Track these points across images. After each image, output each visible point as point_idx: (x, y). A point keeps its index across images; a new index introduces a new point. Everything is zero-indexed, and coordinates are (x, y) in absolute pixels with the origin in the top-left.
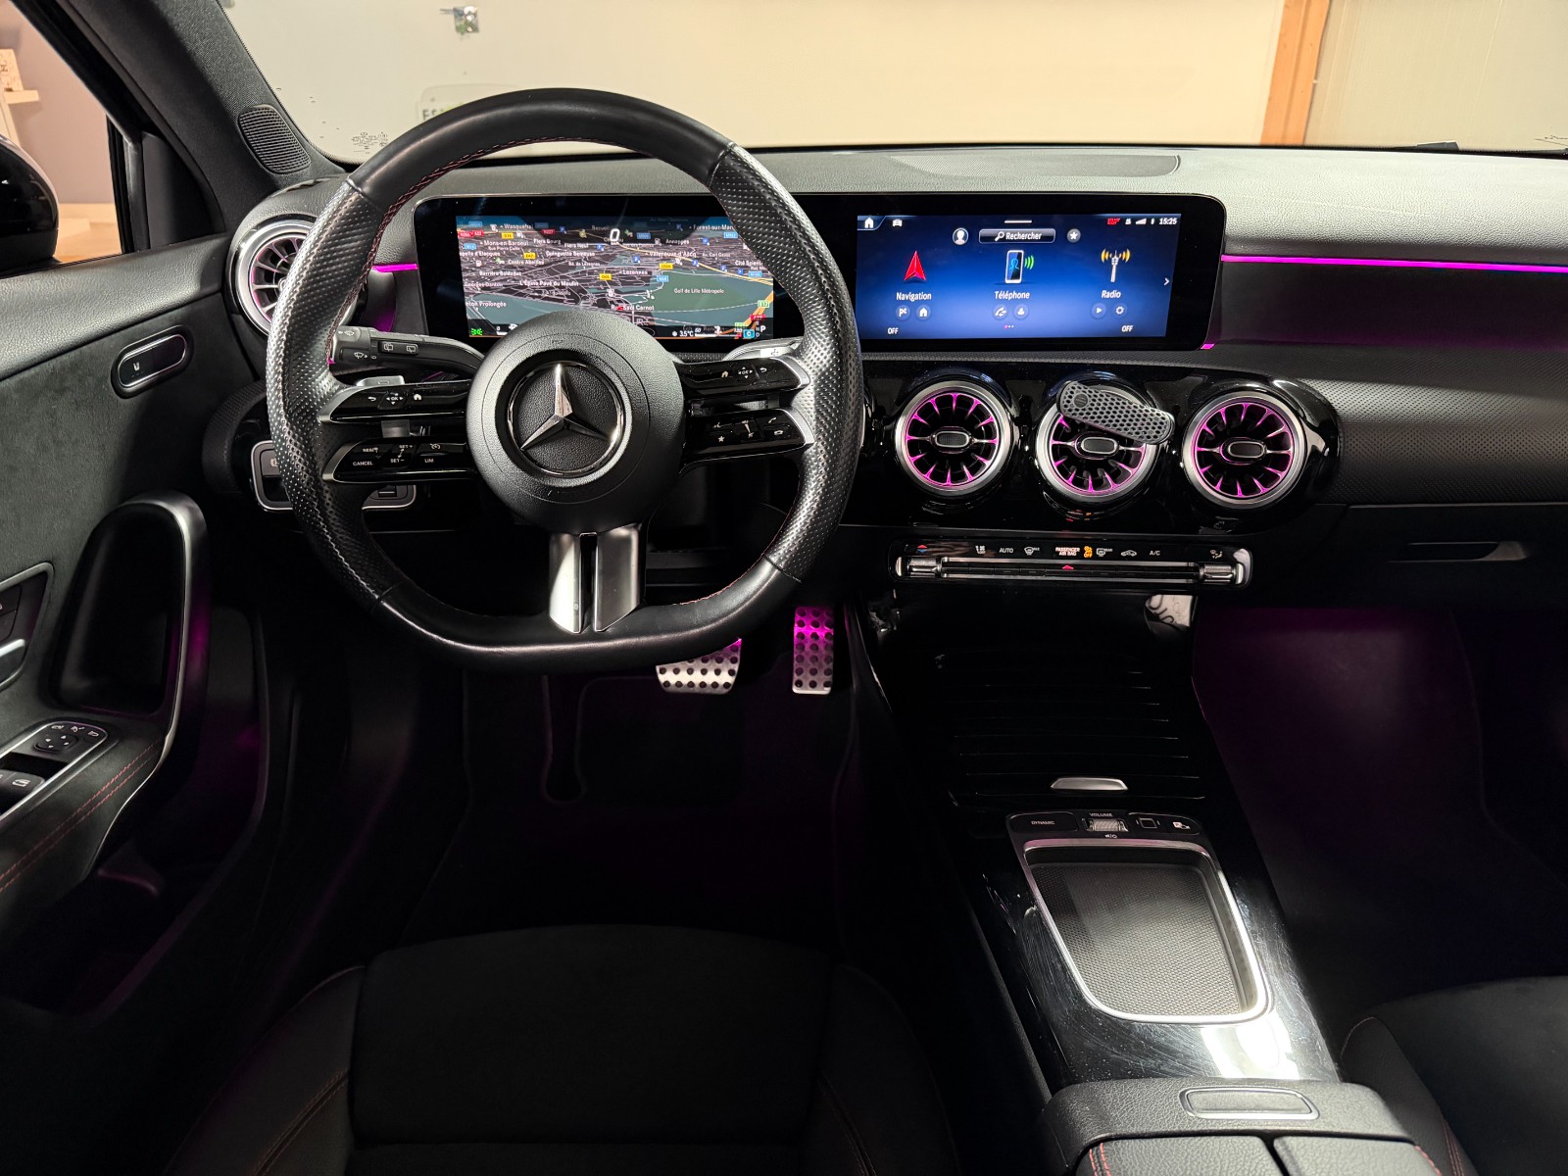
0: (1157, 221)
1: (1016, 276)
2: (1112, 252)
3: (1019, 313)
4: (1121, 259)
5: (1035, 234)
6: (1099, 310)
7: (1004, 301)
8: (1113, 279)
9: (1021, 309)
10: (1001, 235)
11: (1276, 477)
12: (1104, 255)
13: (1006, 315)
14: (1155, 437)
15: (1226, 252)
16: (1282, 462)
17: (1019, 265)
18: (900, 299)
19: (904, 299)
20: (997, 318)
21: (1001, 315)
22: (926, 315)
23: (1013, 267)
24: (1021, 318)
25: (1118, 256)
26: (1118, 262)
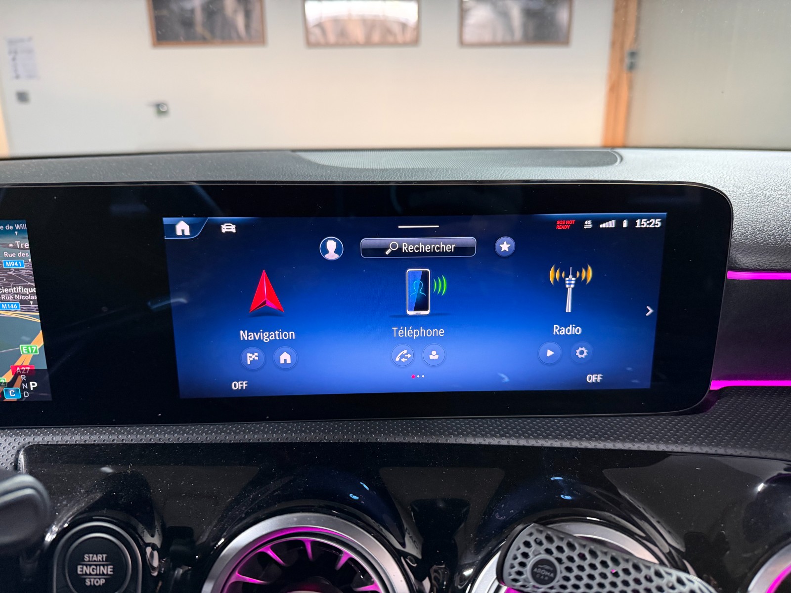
0: (632, 222)
1: (421, 305)
2: (565, 269)
4: (578, 281)
5: (447, 244)
6: (550, 353)
7: (407, 341)
8: (569, 309)
10: (394, 246)
12: (553, 275)
13: (411, 362)
15: (733, 265)
17: (426, 290)
18: (246, 339)
19: (253, 339)
20: (399, 365)
21: (403, 360)
22: (289, 361)
23: (416, 292)
24: (434, 364)
25: (574, 275)
26: (575, 284)
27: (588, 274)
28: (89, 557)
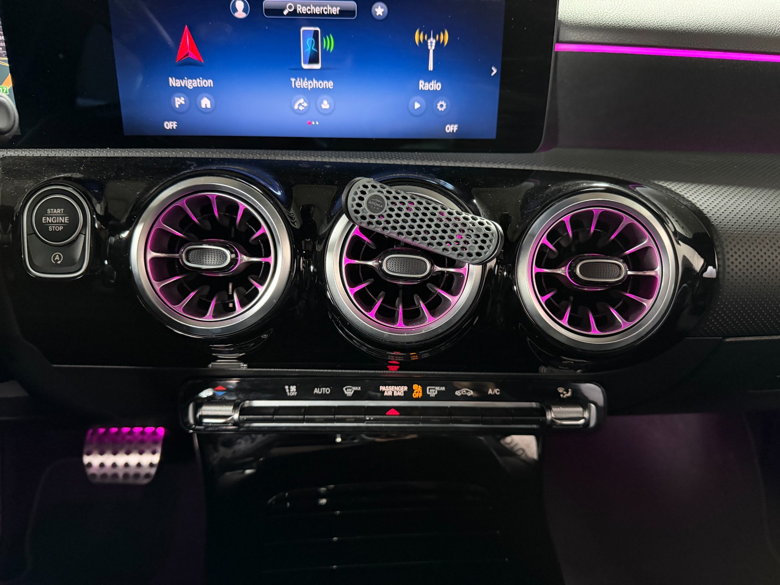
1: (313, 60)
2: (427, 32)
3: (324, 107)
4: (438, 43)
5: (333, 7)
6: (417, 106)
7: (303, 91)
8: (431, 68)
9: (325, 102)
10: (290, 7)
11: (640, 306)
12: (418, 37)
13: (307, 110)
14: (478, 254)
15: (561, 39)
16: (647, 286)
17: (317, 47)
18: (174, 85)
19: (179, 85)
20: (297, 112)
21: (301, 108)
22: (209, 106)
23: (309, 49)
24: (325, 113)
25: (434, 37)
26: (436, 46)
27: (445, 37)
28: (51, 211)
